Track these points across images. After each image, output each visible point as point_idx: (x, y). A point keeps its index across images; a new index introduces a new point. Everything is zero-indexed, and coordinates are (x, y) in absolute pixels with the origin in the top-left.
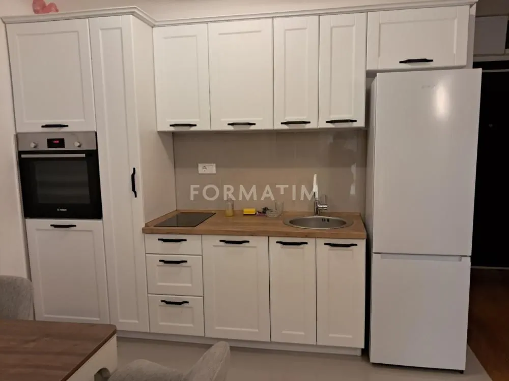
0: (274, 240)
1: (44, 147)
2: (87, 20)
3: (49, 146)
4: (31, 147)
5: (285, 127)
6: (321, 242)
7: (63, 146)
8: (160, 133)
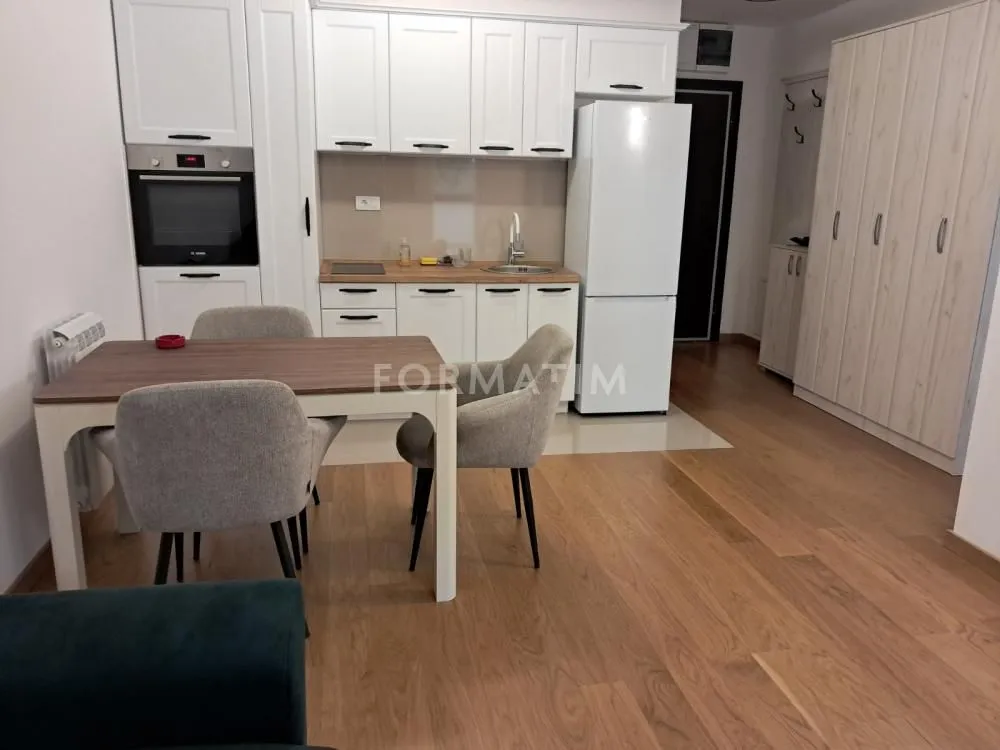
0: (483, 287)
1: (173, 166)
3: (180, 165)
4: (153, 164)
5: (484, 153)
6: (532, 287)
7: (203, 166)
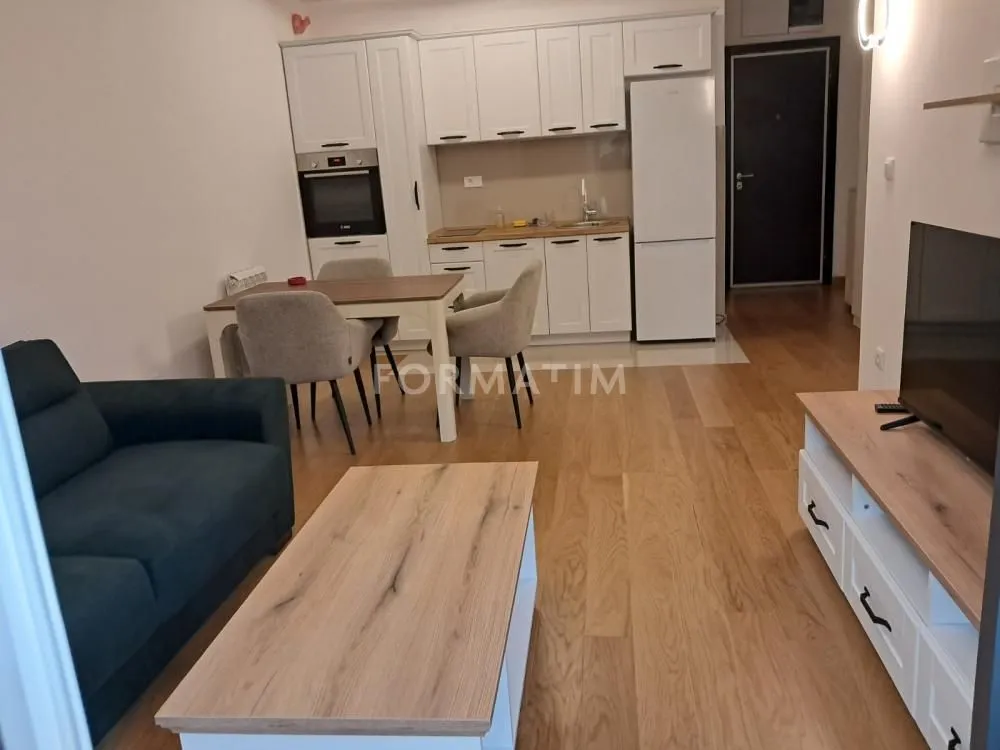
0: (549, 241)
1: (325, 166)
2: (364, 42)
3: (330, 165)
4: (313, 167)
5: (552, 134)
6: (591, 238)
7: (344, 164)
8: (430, 146)
